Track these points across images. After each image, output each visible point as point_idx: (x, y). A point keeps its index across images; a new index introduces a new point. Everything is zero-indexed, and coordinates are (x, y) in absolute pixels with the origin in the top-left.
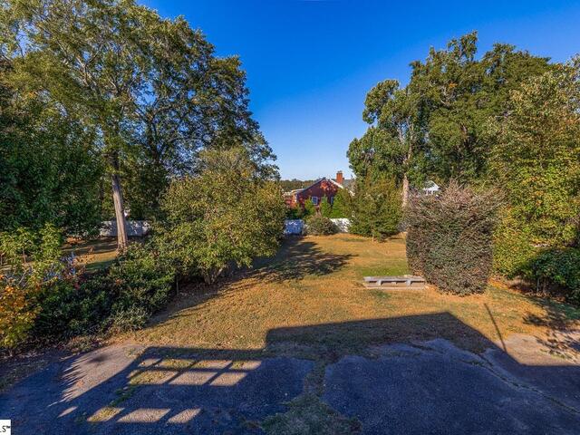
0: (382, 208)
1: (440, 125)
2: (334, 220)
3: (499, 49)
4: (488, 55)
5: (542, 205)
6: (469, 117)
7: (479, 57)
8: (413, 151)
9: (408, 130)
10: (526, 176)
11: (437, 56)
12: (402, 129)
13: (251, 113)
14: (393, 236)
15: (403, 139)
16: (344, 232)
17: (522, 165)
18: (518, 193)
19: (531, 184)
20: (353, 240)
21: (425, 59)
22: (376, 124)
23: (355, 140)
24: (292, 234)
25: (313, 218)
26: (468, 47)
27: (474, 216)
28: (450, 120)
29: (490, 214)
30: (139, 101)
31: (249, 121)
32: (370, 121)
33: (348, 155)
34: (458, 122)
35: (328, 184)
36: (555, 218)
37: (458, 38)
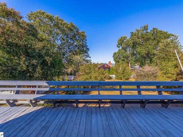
1: (140, 49)
3: (154, 29)
4: (151, 30)
5: (168, 70)
6: (148, 47)
7: (149, 31)
9: (130, 50)
10: (164, 63)
12: (128, 49)
14: (128, 80)
15: (128, 52)
16: (113, 79)
17: (163, 61)
18: (162, 68)
19: (165, 65)
21: (134, 31)
22: (121, 48)
23: (115, 52)
26: (146, 28)
27: (153, 73)
28: (142, 48)
29: (156, 73)
32: (119, 47)
33: (113, 56)
34: (145, 49)
36: (171, 74)
37: (143, 26)
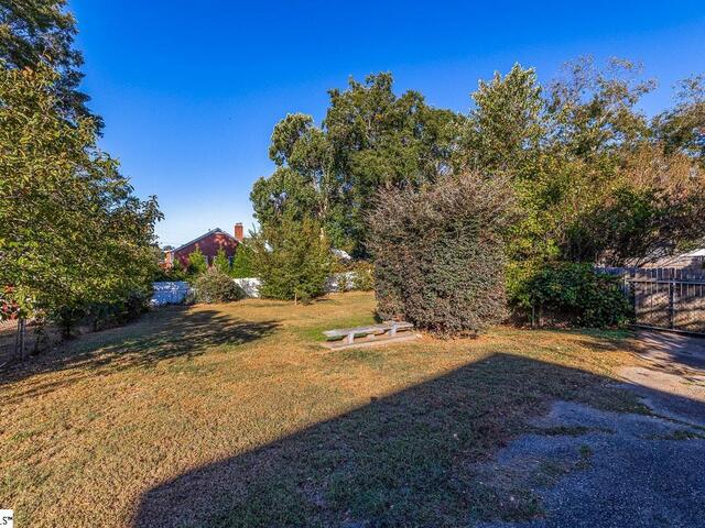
2: (237, 281)
8: (330, 201)
9: (322, 179)
12: (316, 177)
14: (320, 298)
16: (254, 298)
20: (268, 305)
22: (286, 166)
23: (262, 179)
24: (169, 303)
25: (204, 277)
32: (279, 162)
35: (226, 237)
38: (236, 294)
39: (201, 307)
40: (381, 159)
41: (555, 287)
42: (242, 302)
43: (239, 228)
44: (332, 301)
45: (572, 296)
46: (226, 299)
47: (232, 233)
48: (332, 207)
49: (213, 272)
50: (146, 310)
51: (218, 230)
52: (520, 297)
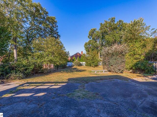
0: (94, 58)
1: (108, 37)
2: (81, 62)
3: (120, 21)
4: (118, 22)
6: (115, 36)
7: (116, 23)
8: (101, 46)
11: (106, 22)
12: (98, 41)
13: (58, 32)
14: (97, 66)
15: (98, 43)
20: (87, 67)
21: (103, 23)
22: (91, 39)
23: (86, 43)
24: (69, 66)
25: (75, 62)
26: (113, 20)
28: (110, 36)
30: (25, 26)
31: (58, 34)
33: (84, 46)
35: (79, 54)
37: (111, 18)
38: (80, 65)
39: (74, 67)
40: (111, 37)
41: (139, 65)
42: (82, 66)
43: (82, 52)
44: (99, 67)
45: (142, 67)
46: (79, 66)
47: (81, 53)
48: (101, 47)
49: (77, 61)
50: (66, 67)
51: (78, 53)
52: (133, 67)
